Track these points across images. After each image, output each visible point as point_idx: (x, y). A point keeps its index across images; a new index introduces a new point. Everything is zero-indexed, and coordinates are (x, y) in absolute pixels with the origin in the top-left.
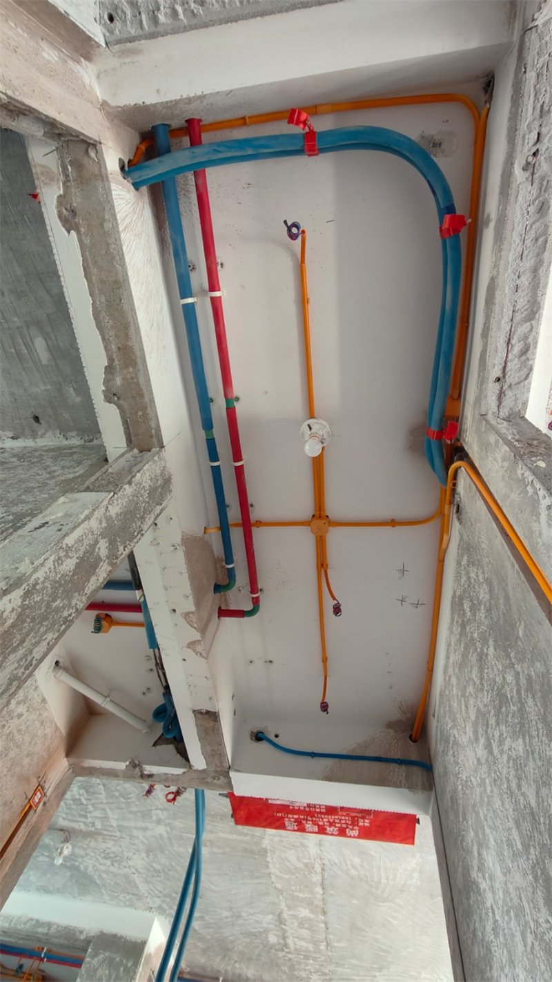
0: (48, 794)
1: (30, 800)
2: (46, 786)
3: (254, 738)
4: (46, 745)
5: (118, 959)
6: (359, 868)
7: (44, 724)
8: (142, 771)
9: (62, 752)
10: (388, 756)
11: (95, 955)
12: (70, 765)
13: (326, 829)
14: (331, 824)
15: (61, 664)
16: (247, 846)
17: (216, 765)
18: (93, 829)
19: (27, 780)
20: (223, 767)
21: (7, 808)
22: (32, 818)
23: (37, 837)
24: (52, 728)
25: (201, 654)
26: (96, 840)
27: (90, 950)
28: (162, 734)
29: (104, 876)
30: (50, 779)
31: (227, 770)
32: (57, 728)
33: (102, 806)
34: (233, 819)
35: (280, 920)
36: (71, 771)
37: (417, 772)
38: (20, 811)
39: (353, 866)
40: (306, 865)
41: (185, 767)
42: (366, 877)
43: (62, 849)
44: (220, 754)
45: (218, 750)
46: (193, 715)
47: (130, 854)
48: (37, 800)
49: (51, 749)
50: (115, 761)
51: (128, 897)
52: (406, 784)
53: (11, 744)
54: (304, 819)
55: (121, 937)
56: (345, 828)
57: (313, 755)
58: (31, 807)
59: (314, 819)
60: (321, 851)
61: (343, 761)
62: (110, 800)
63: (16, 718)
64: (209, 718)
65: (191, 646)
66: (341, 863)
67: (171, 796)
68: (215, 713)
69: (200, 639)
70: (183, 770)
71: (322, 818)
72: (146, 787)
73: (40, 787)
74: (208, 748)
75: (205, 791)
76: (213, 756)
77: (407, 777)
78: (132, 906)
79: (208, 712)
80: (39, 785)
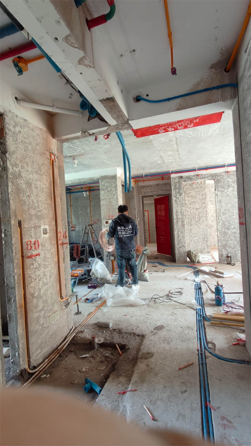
0: (56, 154)
1: (50, 159)
2: (54, 152)
3: (136, 101)
4: (42, 138)
5: (110, 181)
6: (192, 135)
7: (34, 130)
8: (88, 133)
9: (50, 137)
10: (211, 86)
11: (102, 182)
12: (57, 140)
13: (178, 128)
14: (180, 126)
15: (19, 98)
16: (143, 141)
17: (121, 121)
18: (81, 153)
19: (44, 153)
20: (125, 120)
21: (44, 166)
22: (56, 164)
23: (62, 168)
24: (38, 130)
25: (89, 66)
26: (84, 156)
27: (100, 181)
28: (89, 116)
29: (93, 163)
30: (53, 149)
31: (127, 121)
32: (41, 129)
33: (80, 146)
34: (135, 136)
35: (161, 157)
36: (59, 142)
37: (228, 90)
38: (50, 164)
39: (189, 135)
40: (169, 140)
41: (107, 126)
42: (195, 136)
43: (74, 162)
44: (122, 116)
45: (120, 114)
46: (101, 103)
47: (99, 156)
48: (53, 158)
49: (45, 138)
50: (75, 133)
51: (105, 166)
52: (221, 99)
53: (26, 145)
54: (167, 128)
55: (108, 176)
56: (187, 125)
57: (169, 99)
58: (52, 161)
59: (172, 126)
60: (175, 134)
61: (186, 97)
62: (82, 143)
63: (19, 134)
64: (109, 102)
65: (81, 63)
66: (184, 136)
67: (106, 137)
68: (112, 97)
69: (84, 55)
70: (107, 127)
71: (176, 125)
72: (94, 137)
73: (51, 154)
74: (115, 115)
75: (121, 131)
76: (118, 118)
77: (222, 95)
78: (107, 167)
79: (108, 99)
80: (50, 153)
